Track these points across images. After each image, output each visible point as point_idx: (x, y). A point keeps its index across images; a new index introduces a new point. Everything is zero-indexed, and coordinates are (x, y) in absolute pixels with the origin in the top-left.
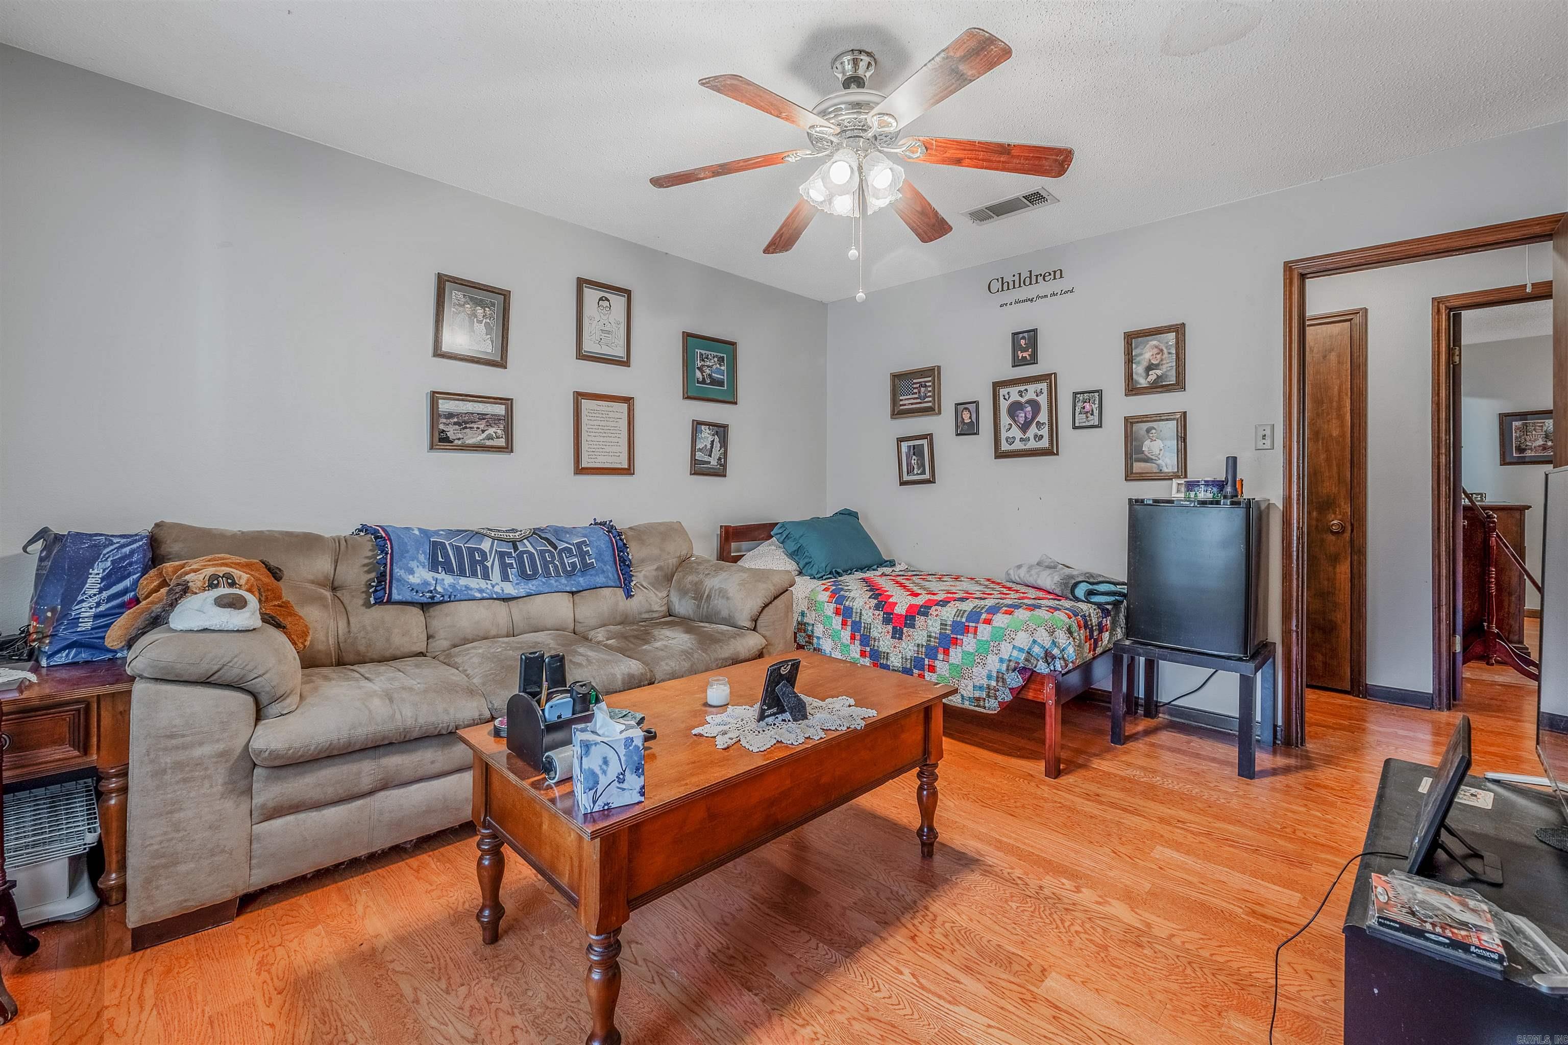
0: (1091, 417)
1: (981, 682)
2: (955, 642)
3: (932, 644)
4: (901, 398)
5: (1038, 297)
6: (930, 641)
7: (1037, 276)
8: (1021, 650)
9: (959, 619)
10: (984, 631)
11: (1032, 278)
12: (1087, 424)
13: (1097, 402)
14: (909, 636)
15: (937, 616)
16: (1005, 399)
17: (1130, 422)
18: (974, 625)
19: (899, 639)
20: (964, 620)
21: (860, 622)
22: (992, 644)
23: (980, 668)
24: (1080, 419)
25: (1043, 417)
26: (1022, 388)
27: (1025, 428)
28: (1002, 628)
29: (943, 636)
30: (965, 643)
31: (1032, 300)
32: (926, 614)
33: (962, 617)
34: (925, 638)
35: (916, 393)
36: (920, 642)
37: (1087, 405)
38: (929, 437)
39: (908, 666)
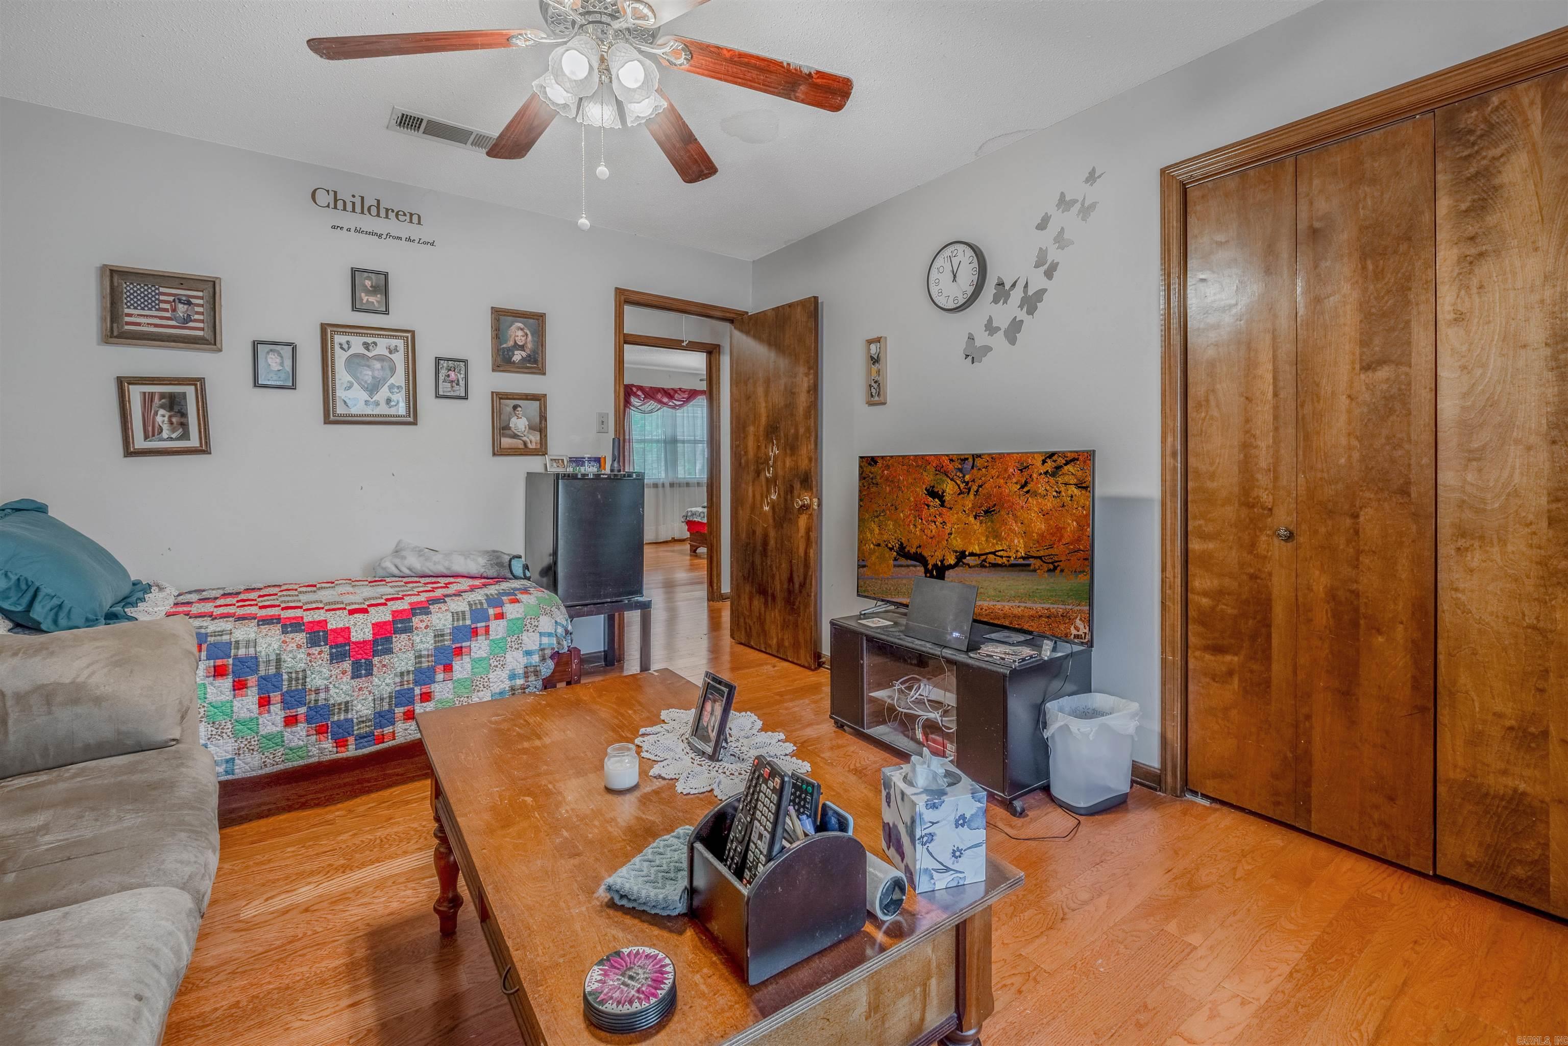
0: (456, 388)
1: (501, 687)
2: (459, 652)
3: (425, 665)
4: (127, 311)
5: (388, 235)
6: (420, 662)
7: (387, 210)
8: (549, 635)
9: (461, 623)
10: (498, 628)
11: (378, 209)
12: (452, 394)
13: (463, 372)
14: (384, 666)
15: (427, 627)
16: (342, 348)
17: (499, 397)
18: (483, 624)
19: (366, 676)
20: (468, 622)
21: (278, 674)
22: (509, 639)
23: (499, 671)
24: (444, 388)
25: (399, 378)
26: (370, 340)
27: (373, 389)
28: (518, 619)
29: (439, 650)
30: (474, 649)
31: (380, 236)
32: (408, 630)
33: (464, 619)
34: (413, 661)
35: (166, 310)
36: (404, 669)
37: (452, 374)
38: (198, 383)
39: (386, 707)
